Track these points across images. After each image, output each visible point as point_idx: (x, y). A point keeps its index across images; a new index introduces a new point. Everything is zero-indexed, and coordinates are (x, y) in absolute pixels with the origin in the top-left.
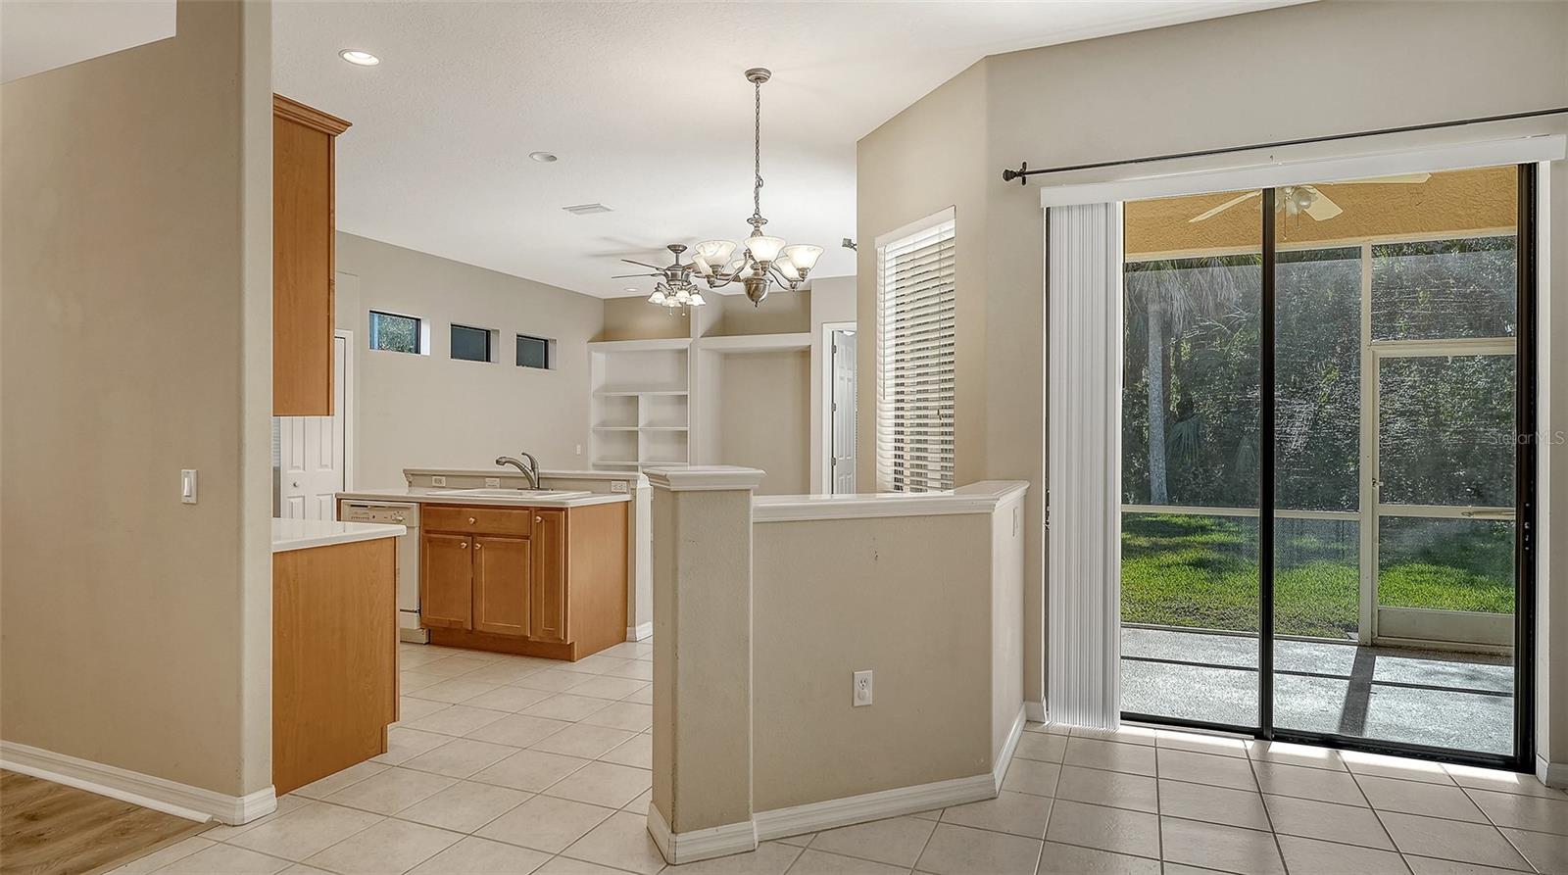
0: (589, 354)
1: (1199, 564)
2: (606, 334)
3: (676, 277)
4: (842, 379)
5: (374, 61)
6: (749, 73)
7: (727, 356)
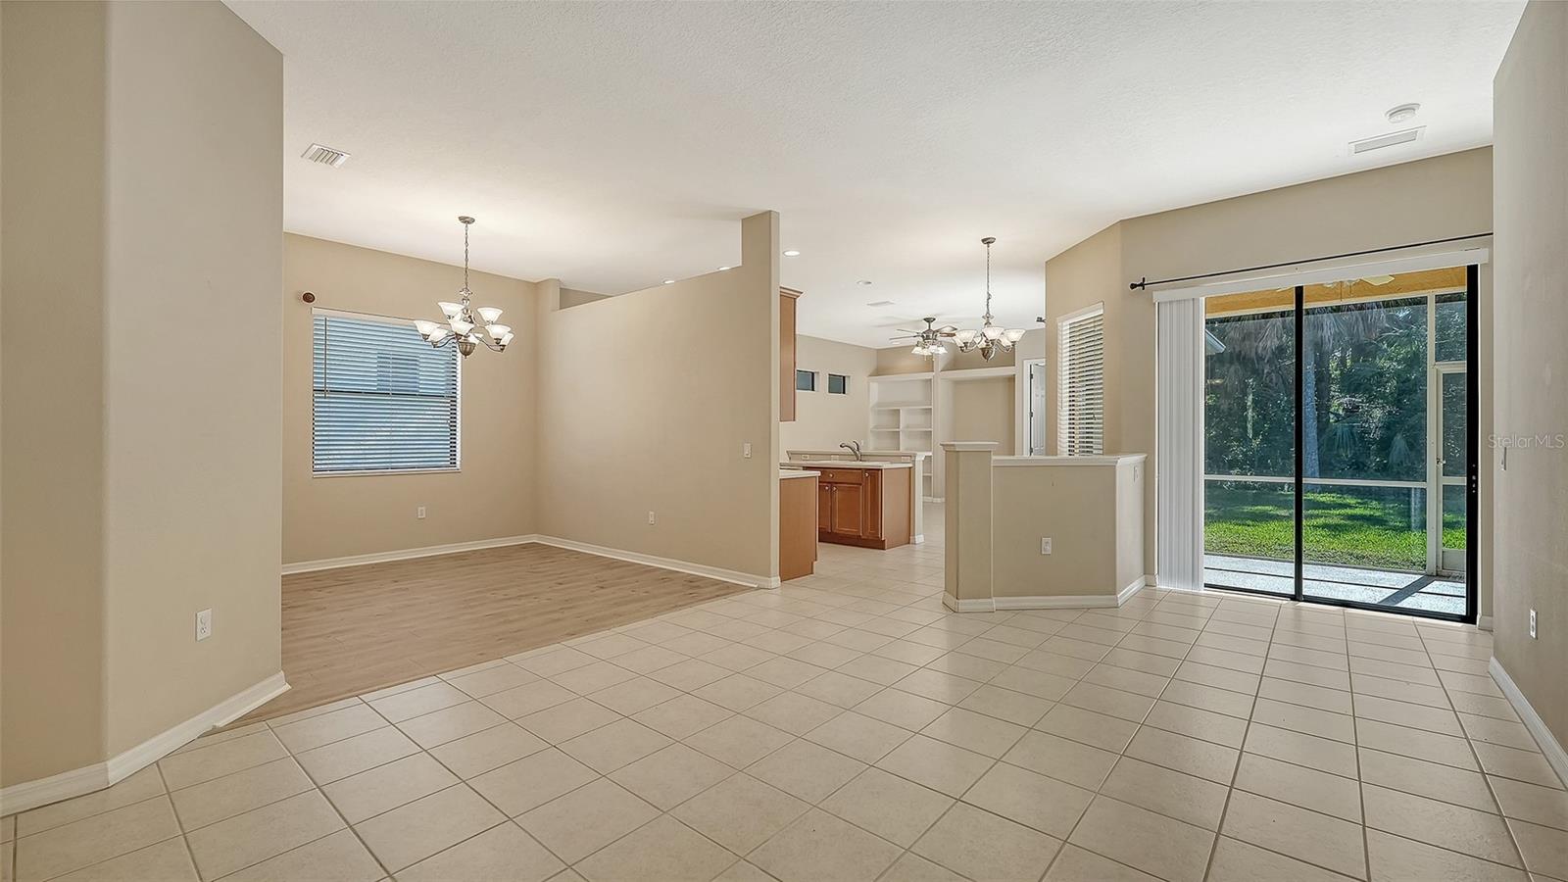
0: (868, 383)
1: (1324, 526)
2: (878, 372)
3: (928, 337)
4: (1037, 396)
5: (797, 253)
6: (983, 241)
7: (957, 383)
